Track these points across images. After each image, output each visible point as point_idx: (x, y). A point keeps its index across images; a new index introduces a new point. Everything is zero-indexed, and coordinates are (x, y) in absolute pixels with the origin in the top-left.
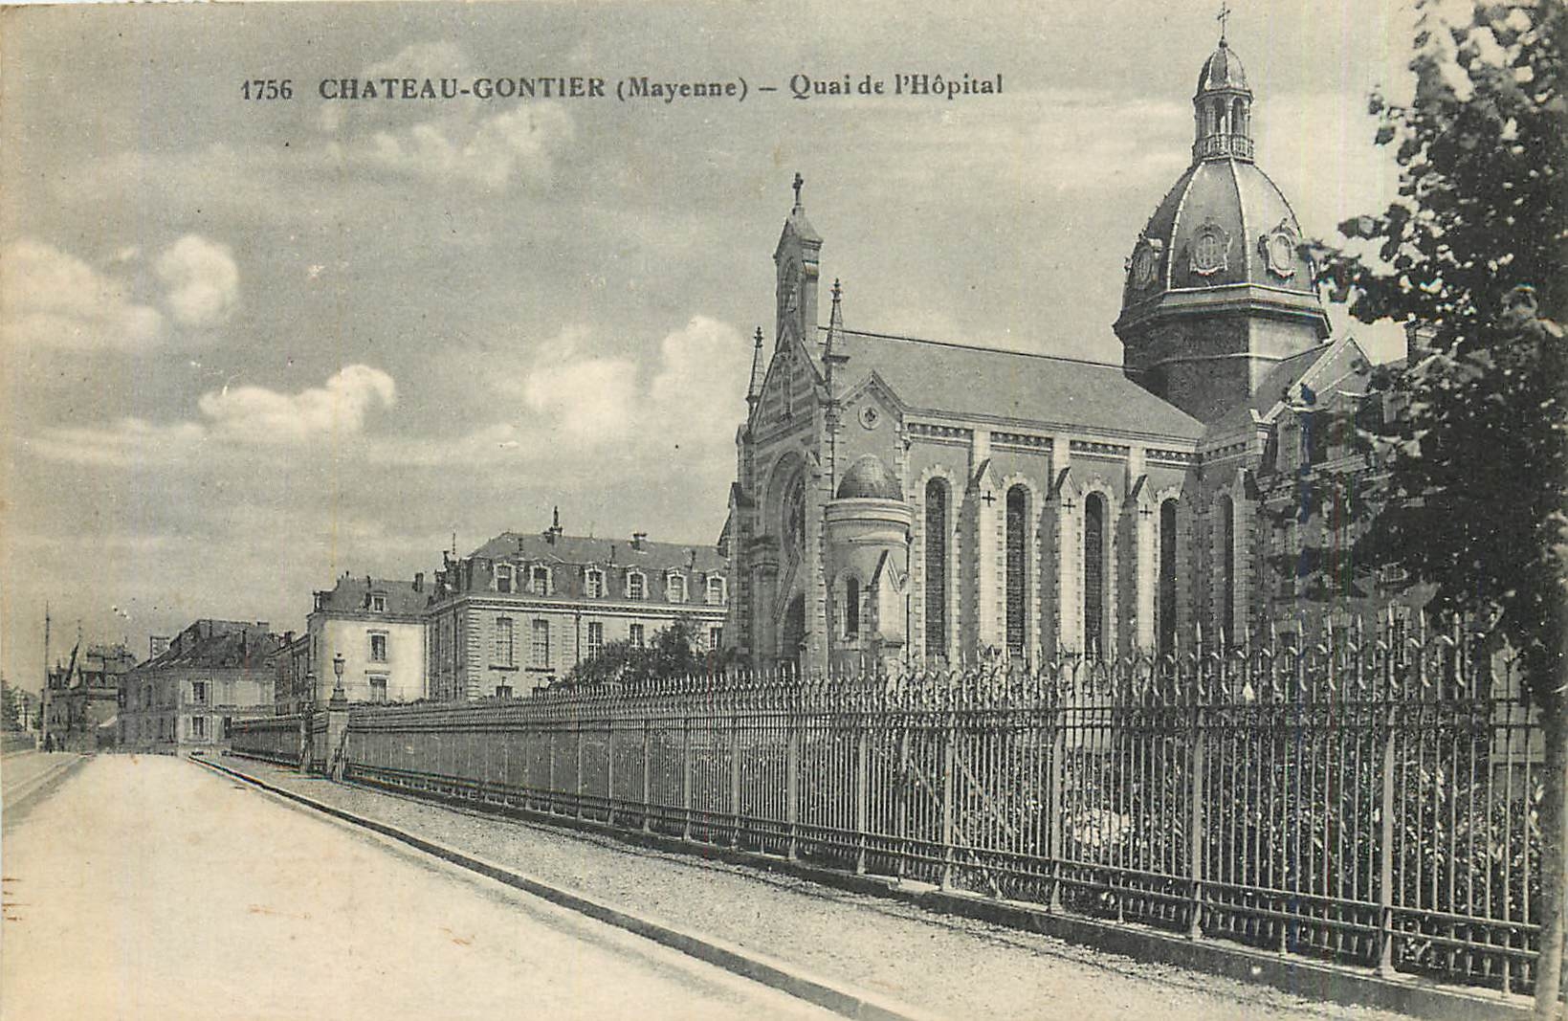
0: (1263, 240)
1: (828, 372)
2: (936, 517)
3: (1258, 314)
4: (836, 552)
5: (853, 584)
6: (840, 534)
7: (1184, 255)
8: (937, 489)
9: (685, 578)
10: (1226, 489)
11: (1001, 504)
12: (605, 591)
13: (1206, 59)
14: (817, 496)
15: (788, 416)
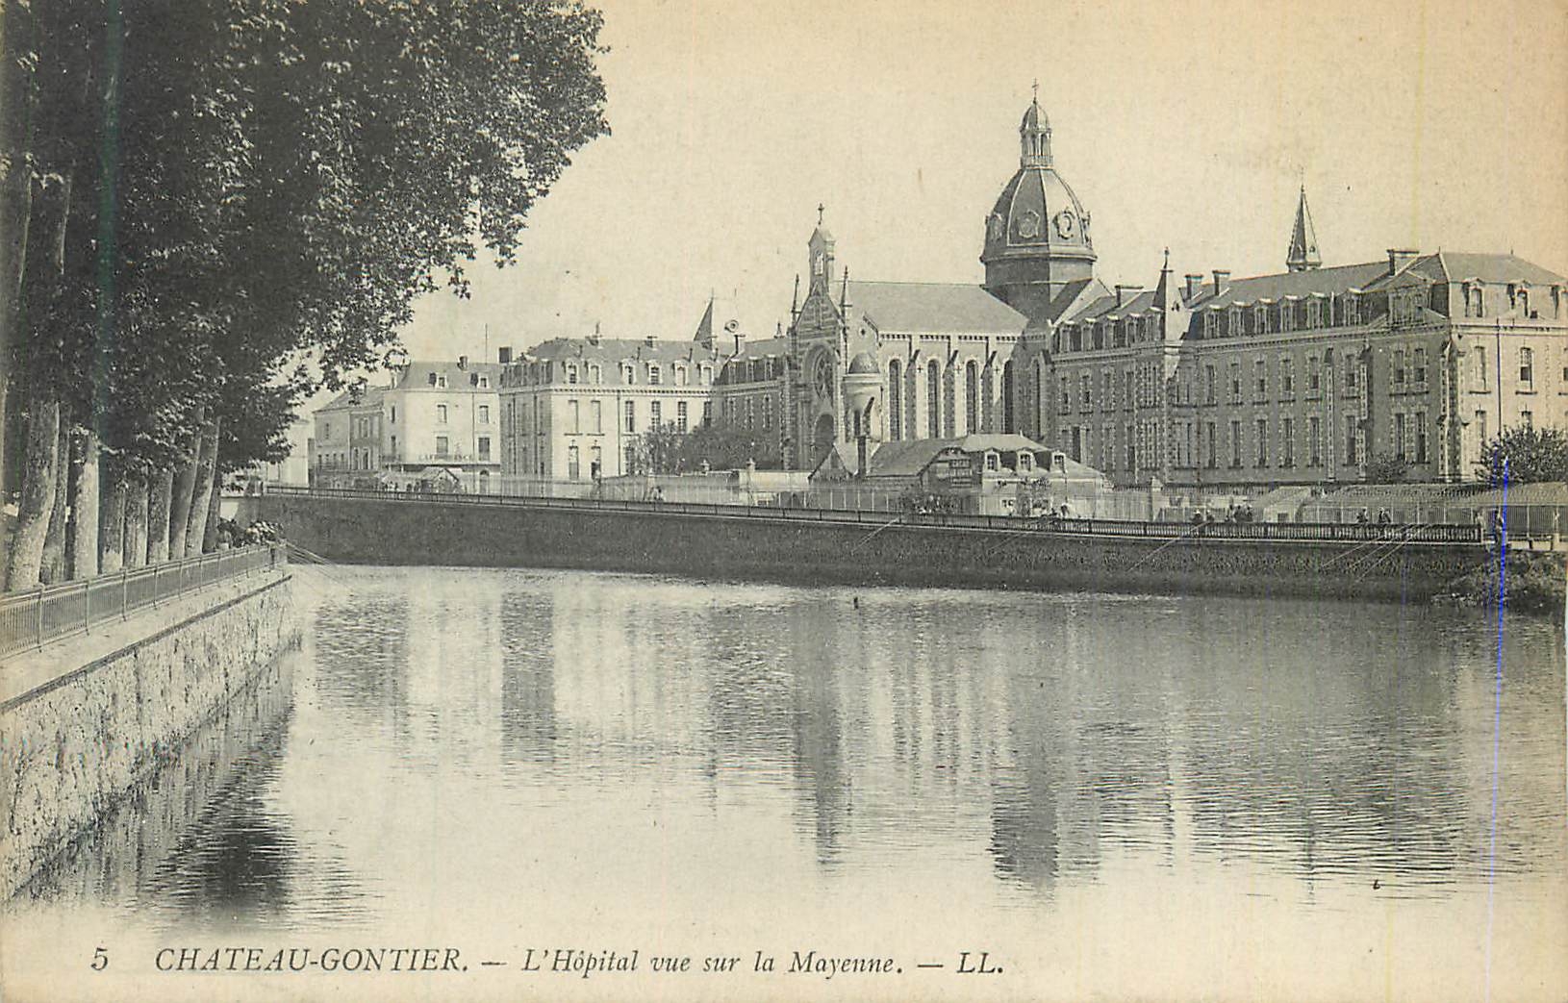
0: (1056, 218)
1: (843, 312)
2: (895, 378)
3: (1056, 259)
4: (850, 400)
5: (857, 413)
6: (850, 391)
7: (1016, 226)
8: (894, 364)
9: (687, 368)
10: (1036, 357)
11: (925, 370)
12: (635, 380)
13: (1025, 111)
14: (841, 371)
15: (819, 328)
